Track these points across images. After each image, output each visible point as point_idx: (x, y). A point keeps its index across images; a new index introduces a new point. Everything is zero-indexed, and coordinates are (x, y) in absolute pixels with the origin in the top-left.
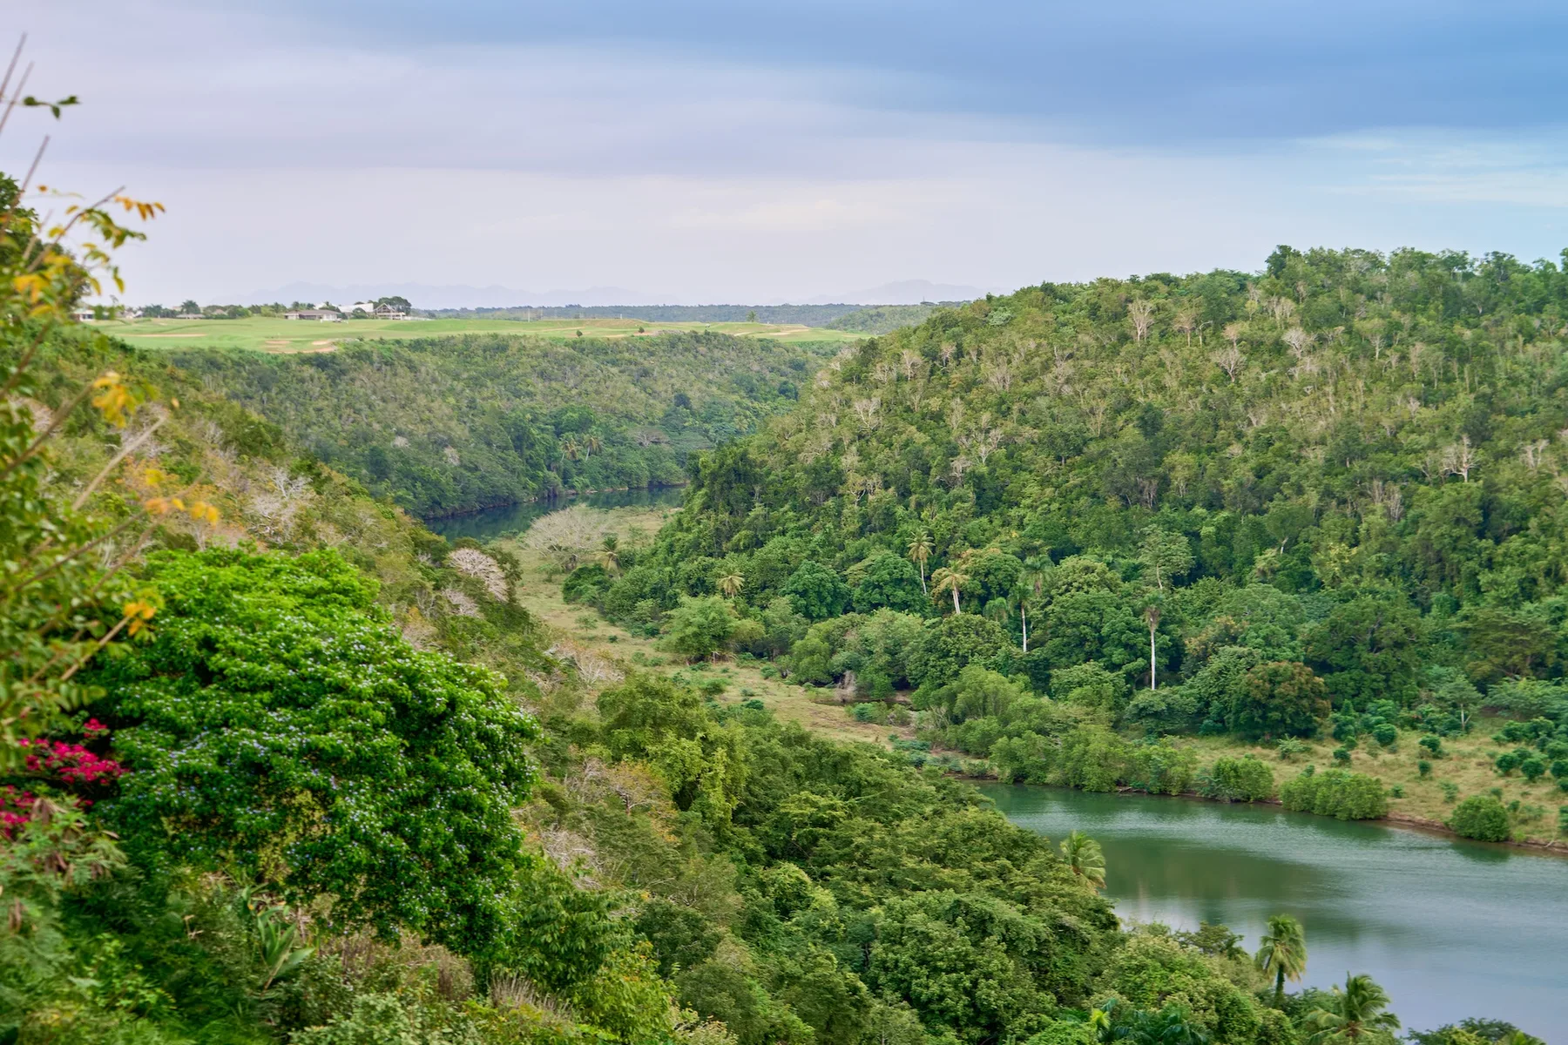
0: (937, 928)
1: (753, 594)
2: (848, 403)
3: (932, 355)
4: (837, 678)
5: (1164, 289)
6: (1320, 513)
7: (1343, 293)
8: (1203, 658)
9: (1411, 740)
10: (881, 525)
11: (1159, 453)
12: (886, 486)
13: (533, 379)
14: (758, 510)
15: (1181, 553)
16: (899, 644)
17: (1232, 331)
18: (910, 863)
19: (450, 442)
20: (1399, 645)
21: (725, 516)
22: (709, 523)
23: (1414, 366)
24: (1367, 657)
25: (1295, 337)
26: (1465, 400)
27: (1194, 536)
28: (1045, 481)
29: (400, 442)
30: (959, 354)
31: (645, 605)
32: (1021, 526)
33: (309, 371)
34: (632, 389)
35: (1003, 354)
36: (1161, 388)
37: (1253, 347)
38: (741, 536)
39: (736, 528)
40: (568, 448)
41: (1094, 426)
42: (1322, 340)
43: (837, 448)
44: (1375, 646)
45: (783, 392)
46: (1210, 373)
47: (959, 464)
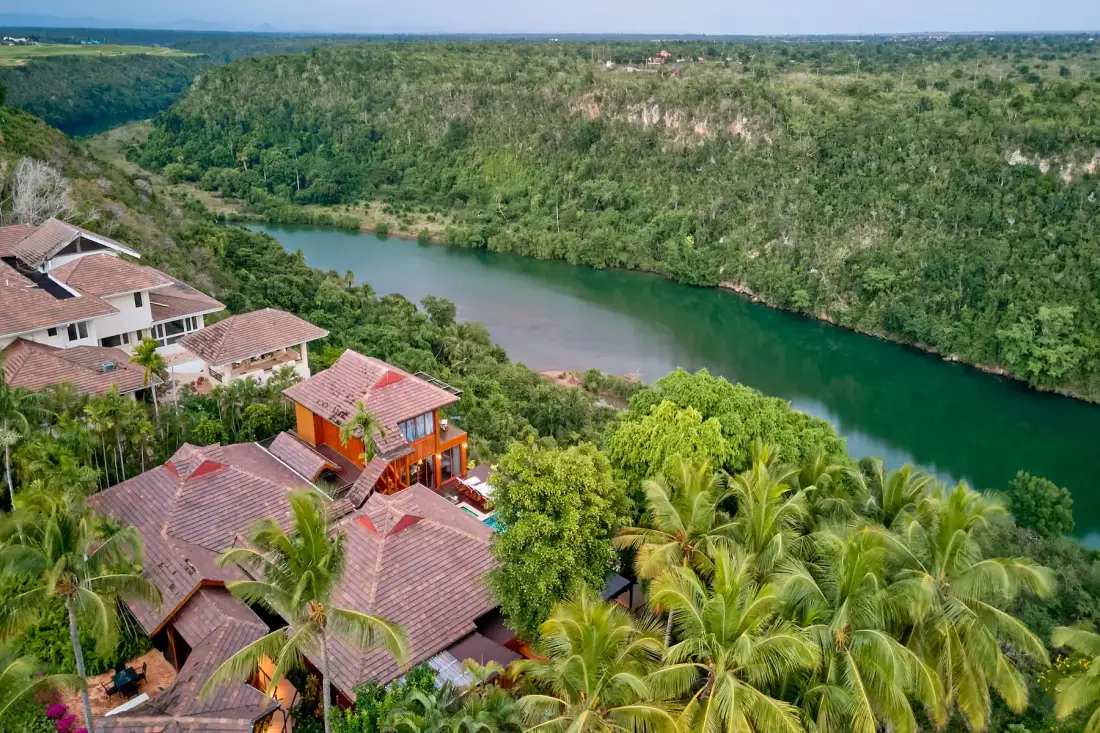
0: (281, 284)
1: (187, 160)
2: (202, 96)
3: (224, 81)
4: (216, 189)
5: (285, 60)
6: (332, 133)
7: (331, 63)
8: (311, 182)
9: (363, 203)
10: (217, 137)
11: (289, 114)
12: (217, 124)
13: (89, 72)
14: (182, 132)
15: (298, 145)
16: (232, 178)
17: (304, 75)
18: (270, 266)
19: (70, 97)
20: (357, 176)
21: (172, 134)
22: (168, 136)
23: (351, 88)
24: (349, 179)
25: (321, 78)
26: (364, 98)
27: (301, 140)
28: (260, 123)
29: (53, 98)
30: (232, 81)
31: (154, 163)
32: (256, 137)
33: (18, 73)
34: (122, 75)
35: (243, 81)
36: (287, 93)
37: (310, 80)
38: (178, 141)
39: (177, 138)
40: (106, 97)
41: (272, 105)
42: (327, 79)
43: (201, 111)
44: (351, 176)
45: (168, 75)
46: (300, 89)
47: (237, 118)
